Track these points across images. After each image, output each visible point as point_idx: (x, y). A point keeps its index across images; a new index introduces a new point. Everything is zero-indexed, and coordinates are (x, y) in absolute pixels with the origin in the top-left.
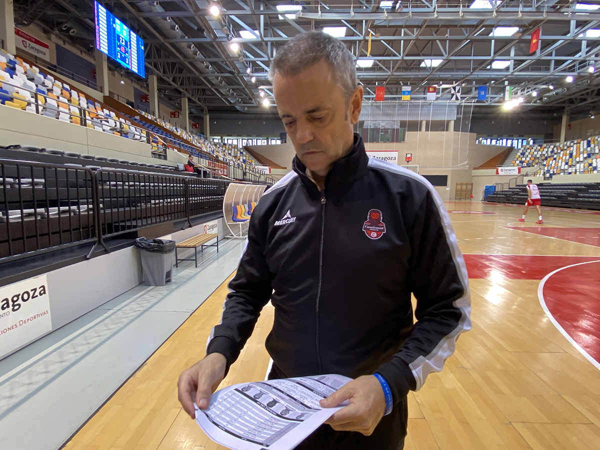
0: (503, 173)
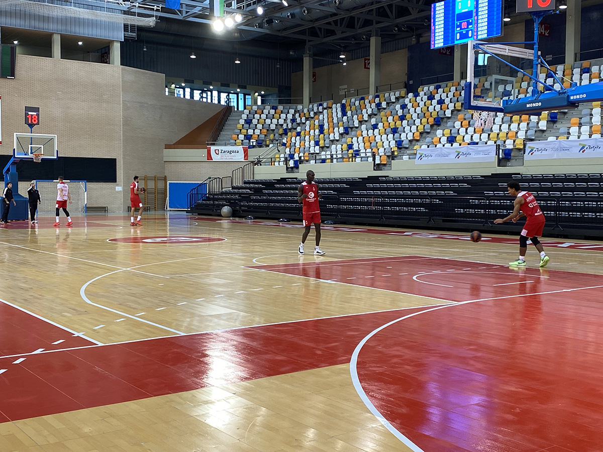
0: (219, 156)
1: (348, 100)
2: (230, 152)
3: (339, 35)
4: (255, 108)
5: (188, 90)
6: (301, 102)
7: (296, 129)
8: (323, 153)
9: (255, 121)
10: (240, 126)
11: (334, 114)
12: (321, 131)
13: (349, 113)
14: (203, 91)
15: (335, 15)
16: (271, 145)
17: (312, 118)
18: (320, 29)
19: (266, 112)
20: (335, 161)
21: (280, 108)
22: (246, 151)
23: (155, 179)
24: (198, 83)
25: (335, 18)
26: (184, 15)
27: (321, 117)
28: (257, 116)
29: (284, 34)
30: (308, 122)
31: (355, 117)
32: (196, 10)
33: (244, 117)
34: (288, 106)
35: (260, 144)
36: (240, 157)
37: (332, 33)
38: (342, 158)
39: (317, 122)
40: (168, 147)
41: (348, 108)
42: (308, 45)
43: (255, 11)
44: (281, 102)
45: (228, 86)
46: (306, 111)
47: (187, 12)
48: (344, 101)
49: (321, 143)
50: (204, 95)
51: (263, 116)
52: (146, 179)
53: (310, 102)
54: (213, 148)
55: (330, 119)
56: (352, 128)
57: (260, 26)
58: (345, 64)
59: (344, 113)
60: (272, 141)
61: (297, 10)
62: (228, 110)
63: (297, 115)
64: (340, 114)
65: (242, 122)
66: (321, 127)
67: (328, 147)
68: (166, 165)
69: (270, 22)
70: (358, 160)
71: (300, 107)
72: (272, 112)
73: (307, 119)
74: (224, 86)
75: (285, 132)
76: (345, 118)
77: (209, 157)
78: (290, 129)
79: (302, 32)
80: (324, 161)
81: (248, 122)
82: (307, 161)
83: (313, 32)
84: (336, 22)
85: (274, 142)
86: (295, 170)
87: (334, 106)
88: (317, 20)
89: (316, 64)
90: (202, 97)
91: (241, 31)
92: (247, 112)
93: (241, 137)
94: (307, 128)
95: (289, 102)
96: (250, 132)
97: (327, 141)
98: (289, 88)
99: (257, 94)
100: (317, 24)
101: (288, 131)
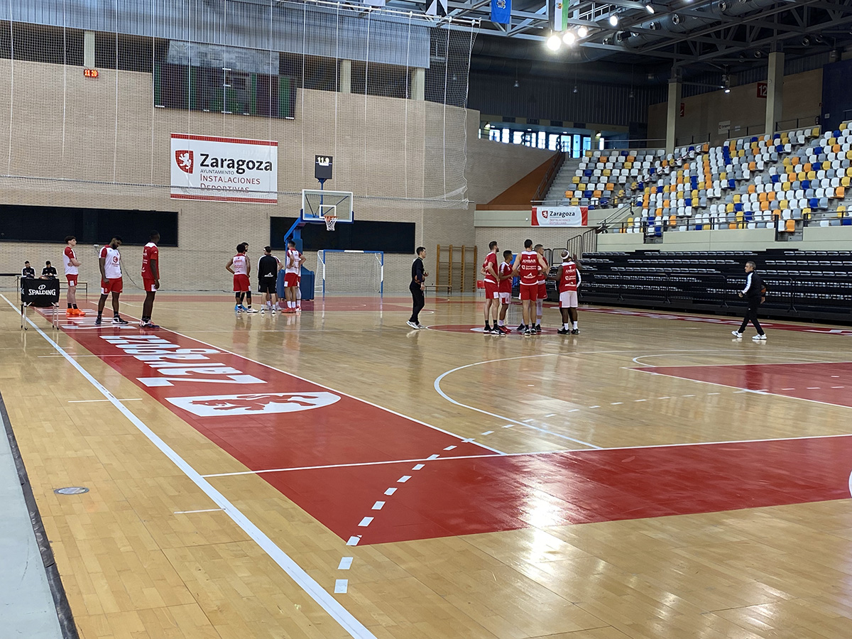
0: (548, 220)
1: (733, 142)
2: (563, 215)
3: (722, 51)
4: (597, 154)
5: (506, 132)
6: (663, 145)
7: (655, 182)
8: (698, 216)
9: (597, 173)
10: (576, 179)
11: (713, 162)
12: (694, 184)
13: (735, 160)
14: (526, 133)
15: (719, 23)
16: (620, 206)
17: (679, 167)
18: (694, 43)
19: (613, 159)
20: (716, 226)
21: (633, 153)
22: (584, 214)
23: (463, 250)
24: (520, 121)
25: (717, 28)
26: (509, 30)
27: (693, 165)
28: (600, 165)
29: (643, 52)
30: (673, 173)
31: (745, 165)
32: (525, 23)
33: (583, 166)
34: (644, 151)
35: (604, 204)
36: (577, 221)
37: (713, 48)
38: (727, 223)
39: (687, 173)
40: (480, 207)
41: (733, 153)
42: (676, 65)
43: (605, 21)
44: (632, 146)
45: (560, 125)
46: (669, 157)
47: (513, 26)
48: (726, 144)
49: (695, 202)
50: (528, 138)
51: (609, 165)
52: (450, 250)
53: (676, 145)
54: (540, 209)
55: (707, 169)
56: (739, 181)
57: (611, 42)
58: (728, 91)
59: (728, 160)
60: (621, 200)
61: (663, 19)
62: (560, 158)
63: (657, 163)
64: (721, 162)
65: (579, 173)
66: (694, 180)
67: (704, 208)
68: (478, 231)
69: (625, 36)
70: (751, 226)
71: (661, 152)
72: (622, 159)
73: (672, 169)
74: (555, 126)
75: (641, 188)
76: (730, 167)
77: (534, 220)
78: (647, 183)
79: (669, 49)
80: (699, 227)
81: (588, 173)
82: (674, 227)
83: (684, 48)
84: (718, 34)
85: (625, 200)
86: (658, 240)
87: (712, 150)
88: (691, 31)
89: (685, 92)
90: (524, 141)
91: (583, 50)
92: (586, 159)
93: (579, 194)
94: (673, 182)
95: (643, 145)
96: (591, 187)
97: (704, 199)
98: (644, 126)
99: (599, 135)
100: (691, 37)
101: (644, 185)
